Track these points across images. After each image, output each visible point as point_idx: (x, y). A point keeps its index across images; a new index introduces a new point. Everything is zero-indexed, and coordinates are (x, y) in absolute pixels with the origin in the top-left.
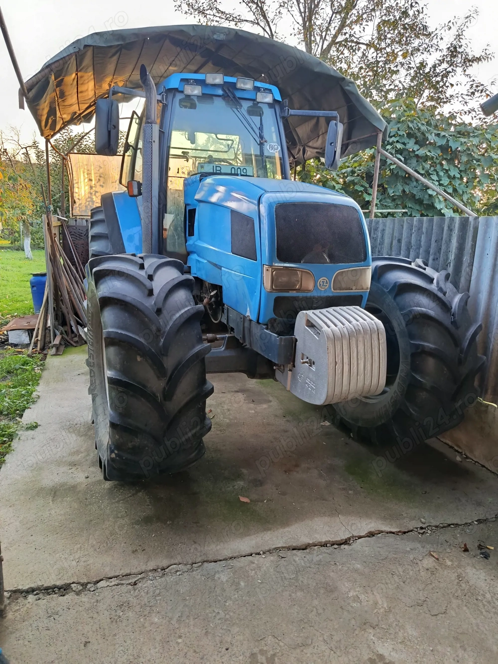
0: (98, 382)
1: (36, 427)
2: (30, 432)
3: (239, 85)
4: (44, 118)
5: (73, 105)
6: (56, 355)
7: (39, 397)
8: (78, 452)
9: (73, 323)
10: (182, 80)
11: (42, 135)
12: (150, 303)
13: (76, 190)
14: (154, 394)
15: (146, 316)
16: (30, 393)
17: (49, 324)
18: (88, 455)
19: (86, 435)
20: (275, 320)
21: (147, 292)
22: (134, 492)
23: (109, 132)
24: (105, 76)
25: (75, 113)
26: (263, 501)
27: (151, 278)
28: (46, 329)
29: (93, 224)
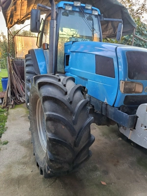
0: (34, 127)
1: (7, 143)
2: (5, 146)
3: (86, 7)
4: (8, 18)
5: (18, 16)
6: (12, 108)
7: (7, 128)
8: (26, 157)
9: (18, 96)
10: (64, 4)
11: (7, 26)
12: (66, 98)
13: (17, 49)
14: (70, 144)
15: (66, 105)
16: (4, 126)
17: (9, 96)
18: (30, 158)
19: (28, 147)
20: (124, 106)
21: (64, 93)
22: (54, 180)
23: (36, 23)
24: (31, 4)
25: (19, 19)
26: (112, 184)
27: (65, 86)
28: (8, 97)
29: (26, 61)
